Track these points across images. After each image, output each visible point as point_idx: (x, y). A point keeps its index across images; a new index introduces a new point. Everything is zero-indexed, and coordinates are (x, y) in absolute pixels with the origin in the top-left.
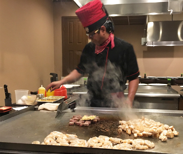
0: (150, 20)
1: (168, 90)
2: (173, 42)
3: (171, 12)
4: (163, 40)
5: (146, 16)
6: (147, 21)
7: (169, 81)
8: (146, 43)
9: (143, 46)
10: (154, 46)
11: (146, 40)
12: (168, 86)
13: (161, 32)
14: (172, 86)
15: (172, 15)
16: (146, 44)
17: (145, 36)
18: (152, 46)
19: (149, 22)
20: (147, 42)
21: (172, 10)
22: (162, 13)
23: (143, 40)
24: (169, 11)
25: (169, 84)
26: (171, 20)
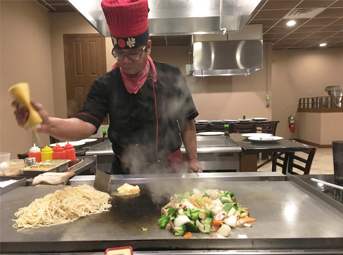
0: (196, 41)
1: (225, 141)
2: (230, 70)
3: (225, 32)
4: (216, 67)
5: (191, 35)
6: (193, 41)
7: (226, 128)
8: (192, 72)
9: (189, 76)
10: (204, 75)
11: (192, 67)
12: (225, 135)
13: (213, 56)
14: (230, 135)
15: (227, 35)
16: (193, 74)
17: (191, 62)
18: (201, 76)
19: (195, 42)
20: (194, 71)
21: (225, 29)
22: (212, 33)
23: (188, 67)
24: (221, 29)
25: (226, 132)
26: (226, 40)
